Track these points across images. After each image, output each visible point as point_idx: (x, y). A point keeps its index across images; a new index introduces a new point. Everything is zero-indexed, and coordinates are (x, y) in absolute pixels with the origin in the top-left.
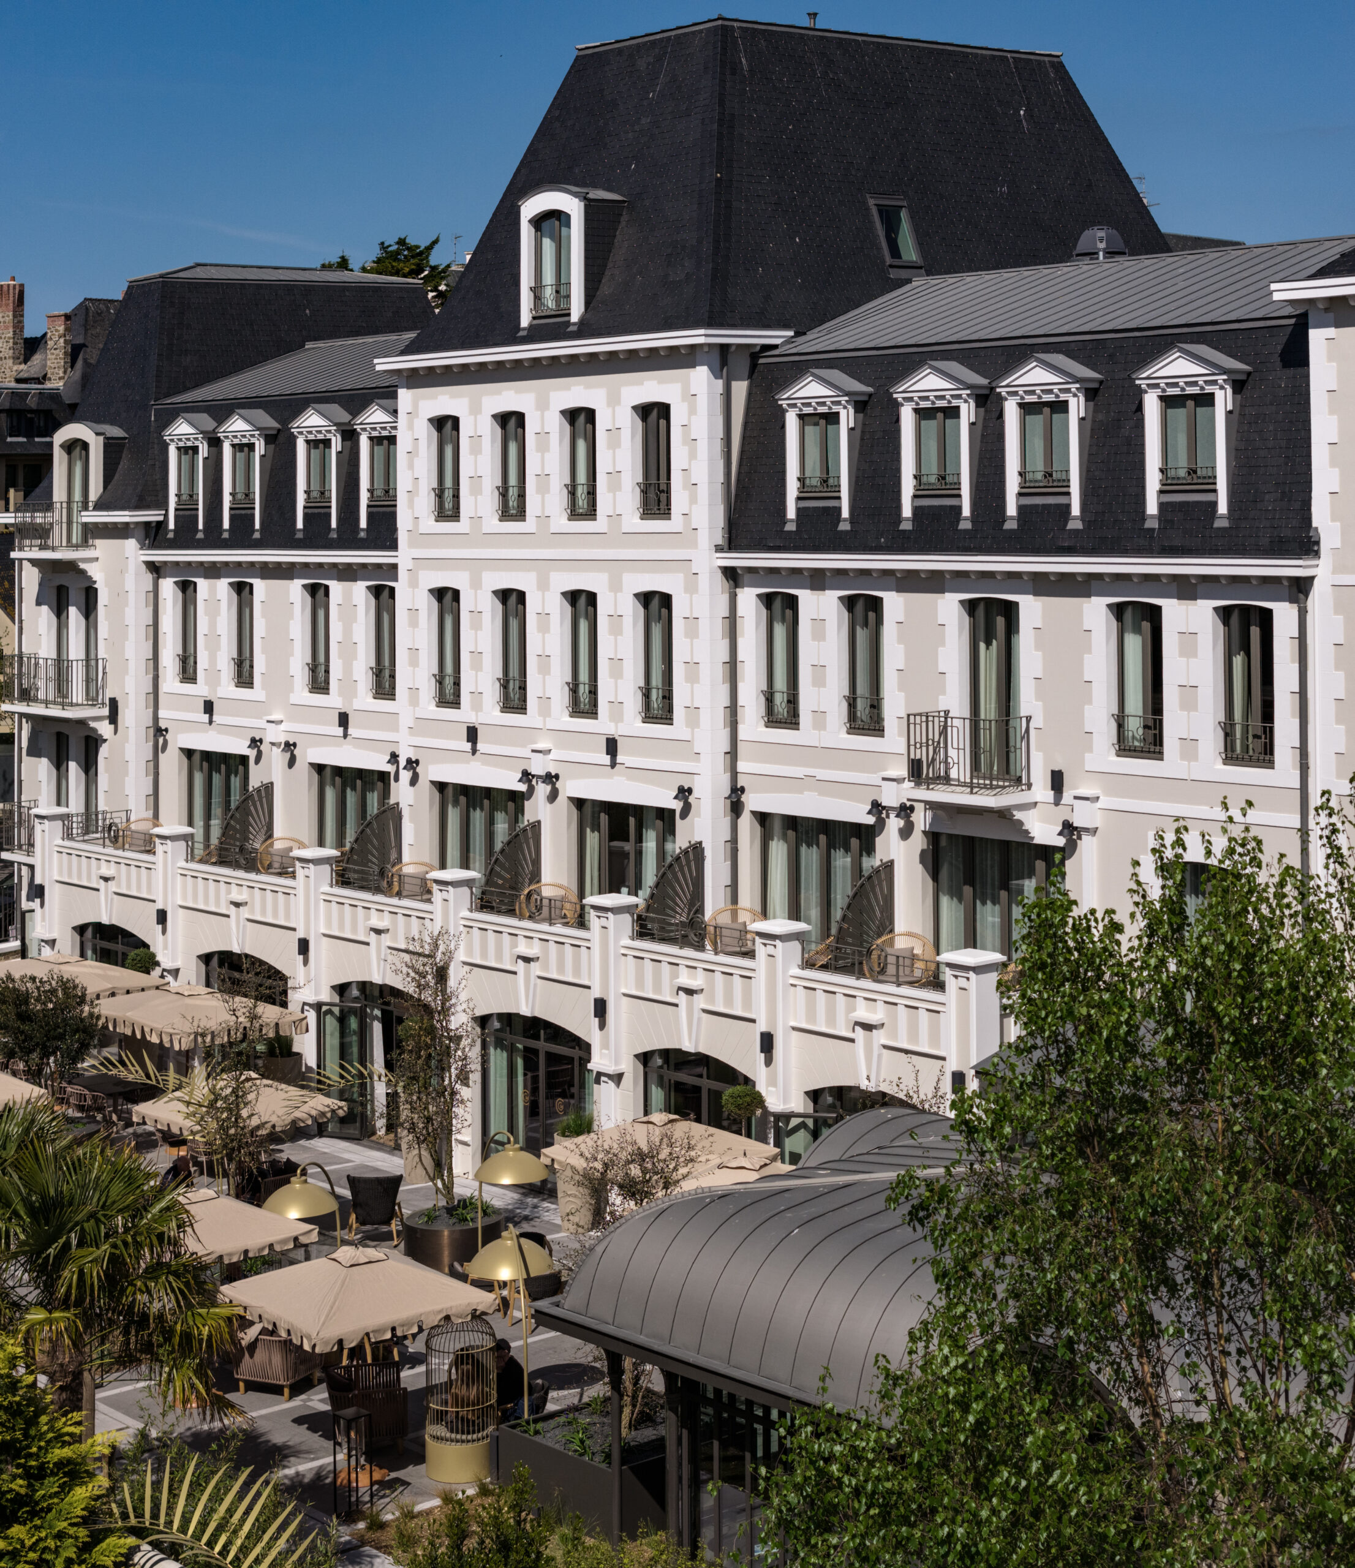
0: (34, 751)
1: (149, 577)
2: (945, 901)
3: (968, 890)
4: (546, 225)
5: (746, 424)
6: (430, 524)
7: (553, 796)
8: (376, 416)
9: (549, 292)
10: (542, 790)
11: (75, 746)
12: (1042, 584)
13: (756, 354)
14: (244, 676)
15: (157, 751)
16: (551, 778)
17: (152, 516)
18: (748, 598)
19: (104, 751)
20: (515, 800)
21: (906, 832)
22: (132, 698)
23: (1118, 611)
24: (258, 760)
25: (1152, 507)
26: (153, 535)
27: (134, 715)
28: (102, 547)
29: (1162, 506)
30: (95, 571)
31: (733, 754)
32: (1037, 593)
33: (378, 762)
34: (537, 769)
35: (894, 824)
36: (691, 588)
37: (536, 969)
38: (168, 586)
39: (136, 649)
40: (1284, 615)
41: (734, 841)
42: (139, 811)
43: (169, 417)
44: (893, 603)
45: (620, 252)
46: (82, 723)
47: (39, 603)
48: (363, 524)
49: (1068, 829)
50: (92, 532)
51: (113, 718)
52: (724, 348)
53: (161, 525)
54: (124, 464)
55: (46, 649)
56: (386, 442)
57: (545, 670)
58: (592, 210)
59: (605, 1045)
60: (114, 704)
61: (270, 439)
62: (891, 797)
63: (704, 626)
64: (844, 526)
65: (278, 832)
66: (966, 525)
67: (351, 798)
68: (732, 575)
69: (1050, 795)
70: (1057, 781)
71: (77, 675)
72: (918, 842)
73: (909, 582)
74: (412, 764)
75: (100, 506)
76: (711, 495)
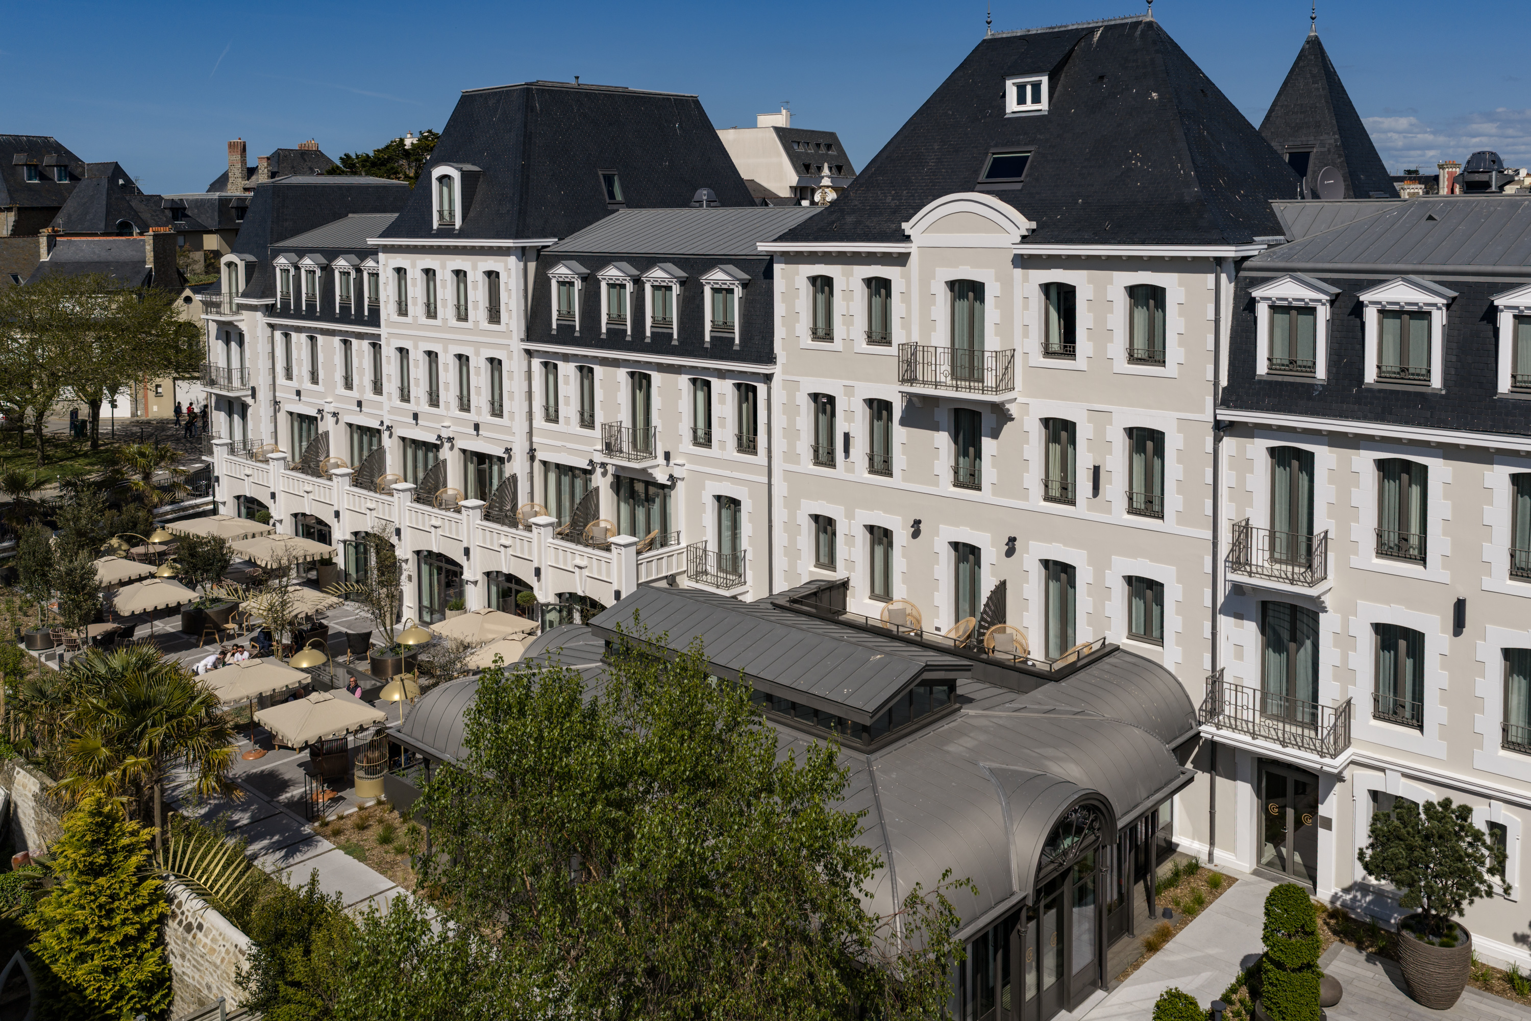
0: (218, 408)
1: (269, 330)
2: (622, 505)
3: (631, 501)
4: (444, 180)
5: (535, 282)
6: (395, 317)
7: (452, 448)
8: (369, 263)
9: (446, 213)
10: (447, 445)
11: (236, 407)
12: (661, 368)
13: (539, 250)
14: (314, 379)
15: (275, 412)
16: (450, 440)
17: (269, 301)
18: (536, 363)
19: (250, 411)
20: (437, 447)
21: (604, 474)
22: (262, 387)
23: (694, 381)
24: (322, 419)
25: (707, 338)
26: (270, 310)
27: (264, 395)
28: (245, 314)
29: (712, 338)
30: (242, 326)
31: (530, 433)
32: (659, 371)
33: (375, 424)
34: (444, 435)
35: (599, 471)
36: (510, 357)
37: (440, 531)
38: (278, 334)
39: (263, 364)
40: (761, 388)
41: (532, 473)
42: (268, 440)
43: (276, 253)
44: (598, 370)
45: (478, 197)
46: (238, 398)
47: (217, 339)
48: (366, 313)
49: (671, 477)
50: (241, 307)
51: (254, 395)
52: (524, 248)
53: (274, 305)
54: (255, 275)
55: (222, 363)
56: (375, 275)
57: (447, 389)
58: (465, 176)
59: (469, 568)
60: (253, 389)
61: (323, 269)
62: (599, 458)
63: (516, 375)
64: (577, 334)
65: (332, 454)
66: (628, 338)
67: (365, 439)
68: (529, 353)
69: (665, 462)
70: (667, 456)
71: (236, 375)
72: (609, 478)
73: (604, 362)
74: (389, 428)
75: (244, 295)
76: (518, 316)
